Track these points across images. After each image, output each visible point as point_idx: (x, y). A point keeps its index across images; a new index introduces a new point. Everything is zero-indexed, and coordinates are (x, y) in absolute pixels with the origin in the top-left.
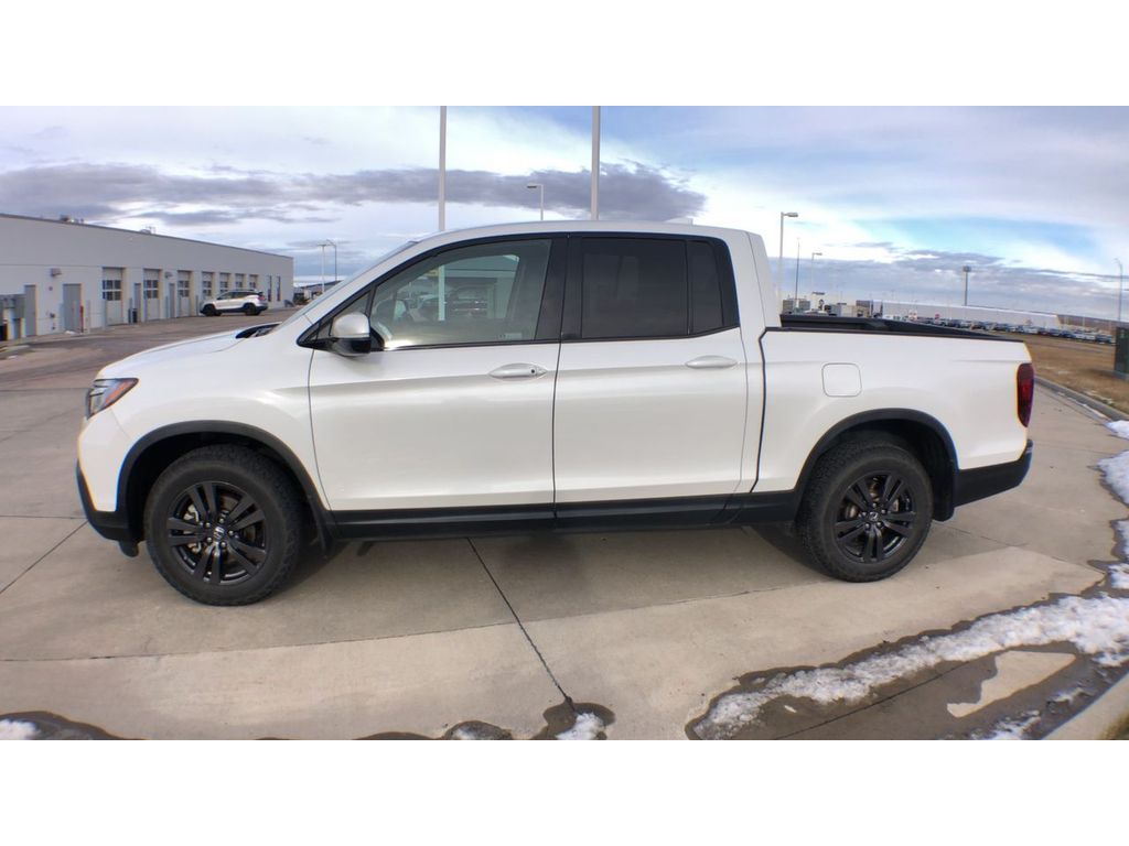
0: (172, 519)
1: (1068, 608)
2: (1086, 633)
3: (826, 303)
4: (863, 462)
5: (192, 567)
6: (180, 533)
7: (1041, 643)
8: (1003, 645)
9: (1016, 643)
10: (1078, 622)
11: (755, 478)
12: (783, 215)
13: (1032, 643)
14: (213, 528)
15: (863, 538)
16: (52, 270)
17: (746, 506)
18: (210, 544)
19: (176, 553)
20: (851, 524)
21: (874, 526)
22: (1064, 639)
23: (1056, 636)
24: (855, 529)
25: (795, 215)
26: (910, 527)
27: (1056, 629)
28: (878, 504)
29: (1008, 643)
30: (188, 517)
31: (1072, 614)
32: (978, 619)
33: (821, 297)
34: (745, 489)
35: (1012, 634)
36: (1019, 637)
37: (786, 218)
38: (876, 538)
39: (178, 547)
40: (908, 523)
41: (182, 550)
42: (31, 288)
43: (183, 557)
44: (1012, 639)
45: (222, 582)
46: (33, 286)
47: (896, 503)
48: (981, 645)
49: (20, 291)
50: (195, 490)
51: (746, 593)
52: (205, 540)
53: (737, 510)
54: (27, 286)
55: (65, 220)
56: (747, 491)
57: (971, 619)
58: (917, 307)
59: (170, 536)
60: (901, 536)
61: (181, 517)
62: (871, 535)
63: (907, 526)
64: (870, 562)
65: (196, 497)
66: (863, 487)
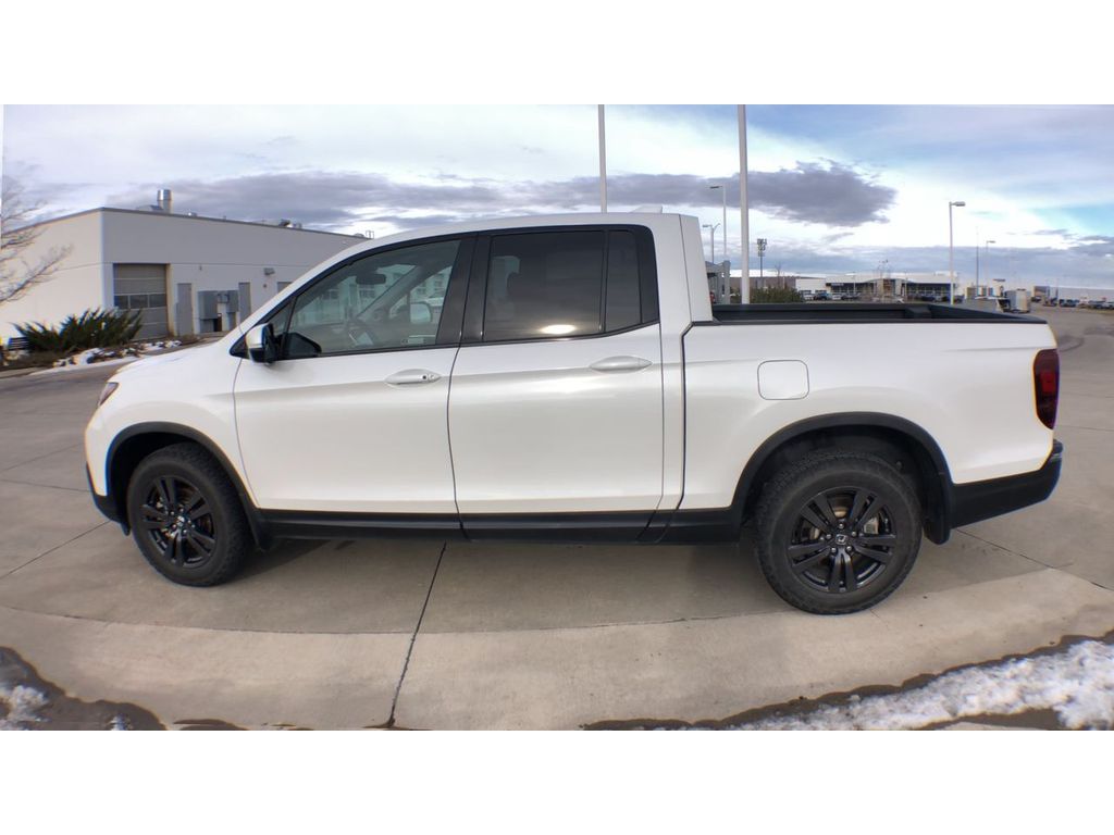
0: (145, 506)
1: (1076, 659)
2: (1081, 698)
3: (1006, 290)
4: (819, 476)
5: (163, 549)
6: (155, 519)
7: (1011, 711)
8: (954, 714)
9: (975, 710)
10: (1076, 682)
11: (679, 492)
12: (951, 204)
13: (998, 711)
14: (175, 517)
15: (829, 563)
16: (266, 269)
17: (673, 525)
18: (174, 530)
19: (150, 535)
20: (811, 548)
21: (842, 551)
22: (1046, 706)
23: (1036, 702)
24: (817, 552)
25: (962, 204)
26: (890, 553)
27: (1040, 692)
28: (845, 524)
29: (964, 710)
30: (159, 505)
31: (1075, 668)
32: (945, 674)
33: (1001, 284)
34: (672, 506)
35: (974, 700)
36: (982, 704)
37: (953, 207)
38: (843, 564)
39: (153, 531)
40: (888, 548)
41: (156, 533)
42: (245, 286)
43: (156, 539)
44: (972, 706)
45: (185, 564)
46: (248, 284)
47: (874, 522)
48: (923, 713)
49: (235, 287)
50: (159, 482)
51: (683, 620)
52: (171, 526)
53: (664, 529)
54: (241, 284)
55: (284, 224)
56: (673, 507)
57: (935, 672)
58: (1087, 291)
59: (145, 520)
60: (879, 563)
61: (154, 505)
62: (838, 561)
63: (886, 551)
64: (838, 592)
65: (160, 489)
66: (822, 505)
